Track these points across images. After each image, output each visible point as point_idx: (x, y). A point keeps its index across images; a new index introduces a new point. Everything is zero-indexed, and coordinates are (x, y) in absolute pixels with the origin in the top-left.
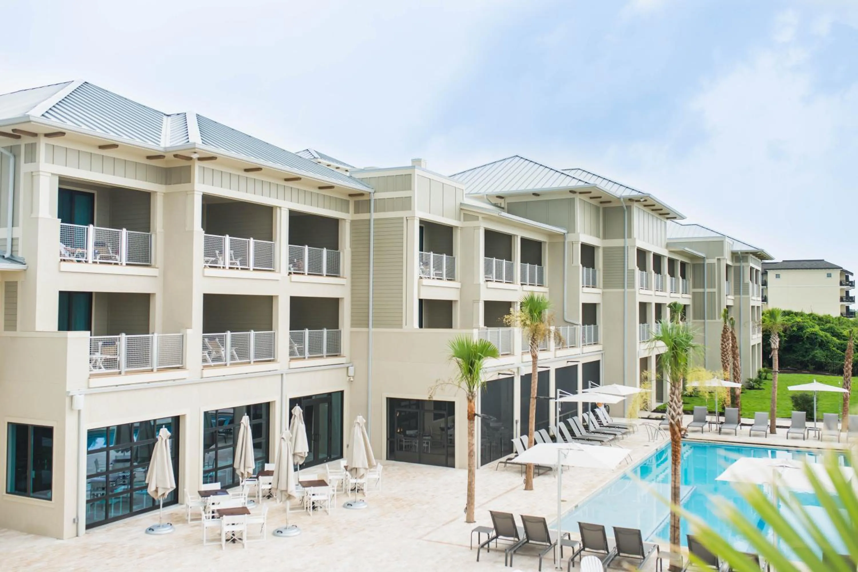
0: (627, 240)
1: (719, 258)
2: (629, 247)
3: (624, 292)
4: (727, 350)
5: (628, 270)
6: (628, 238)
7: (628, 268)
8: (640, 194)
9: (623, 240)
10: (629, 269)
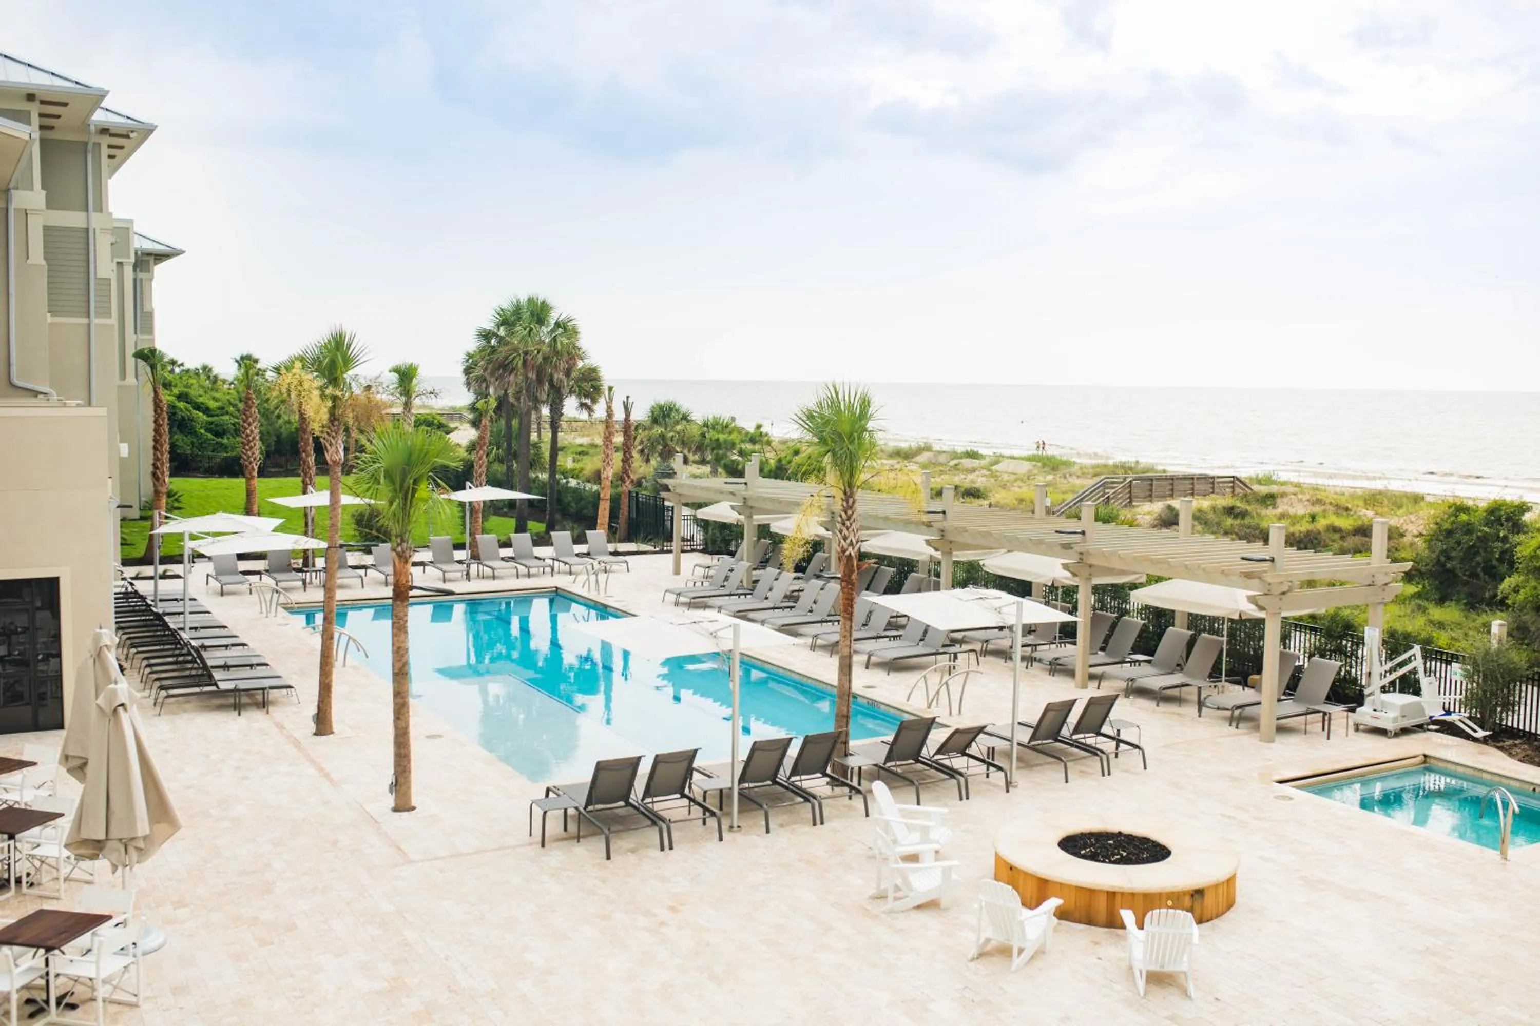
0: (94, 216)
1: (120, 260)
2: (97, 231)
3: (89, 325)
4: (254, 438)
5: (96, 278)
6: (95, 211)
7: (95, 273)
8: (129, 121)
9: (83, 215)
10: (98, 276)
